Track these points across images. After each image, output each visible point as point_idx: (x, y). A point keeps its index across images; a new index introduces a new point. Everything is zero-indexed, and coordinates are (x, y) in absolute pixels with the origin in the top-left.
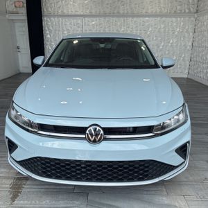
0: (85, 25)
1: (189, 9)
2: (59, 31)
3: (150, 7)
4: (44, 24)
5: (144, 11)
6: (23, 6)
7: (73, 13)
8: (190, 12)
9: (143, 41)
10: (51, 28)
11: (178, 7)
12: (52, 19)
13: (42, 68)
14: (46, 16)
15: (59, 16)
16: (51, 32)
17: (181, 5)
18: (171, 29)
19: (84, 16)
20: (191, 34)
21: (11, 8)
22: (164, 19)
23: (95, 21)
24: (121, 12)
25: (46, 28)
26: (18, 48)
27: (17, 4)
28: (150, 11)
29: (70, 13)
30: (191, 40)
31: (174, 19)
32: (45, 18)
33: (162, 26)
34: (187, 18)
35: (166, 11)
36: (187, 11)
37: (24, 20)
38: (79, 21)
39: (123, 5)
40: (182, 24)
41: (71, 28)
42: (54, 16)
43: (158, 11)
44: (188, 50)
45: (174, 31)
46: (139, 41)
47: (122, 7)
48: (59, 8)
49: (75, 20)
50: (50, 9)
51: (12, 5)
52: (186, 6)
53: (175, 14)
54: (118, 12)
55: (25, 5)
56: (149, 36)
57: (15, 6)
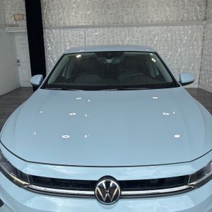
0: (88, 36)
1: (197, 17)
2: (61, 43)
3: (155, 16)
4: (45, 36)
5: (150, 20)
6: (23, 19)
7: (75, 24)
8: (198, 19)
9: (156, 53)
10: (52, 40)
11: (185, 15)
12: (54, 30)
13: (39, 90)
14: (47, 28)
15: (60, 28)
16: (52, 44)
17: (188, 13)
18: (178, 38)
19: (87, 27)
20: (200, 42)
21: (11, 21)
22: (170, 27)
23: (98, 32)
24: (126, 21)
25: (48, 41)
26: (18, 61)
27: (17, 17)
28: (155, 20)
29: (72, 24)
30: (200, 48)
31: (181, 27)
32: (46, 31)
33: (169, 35)
34: (195, 26)
35: (172, 19)
36: (195, 18)
37: (24, 32)
38: (82, 33)
39: (127, 14)
40: (190, 32)
41: (73, 39)
42: (56, 28)
43: (164, 19)
44: (198, 59)
45: (181, 40)
46: (151, 54)
47: (125, 17)
48: (61, 19)
49: (78, 32)
50: (51, 21)
51: (11, 17)
52: (193, 13)
53: (182, 22)
54: (122, 22)
55: (25, 17)
56: (155, 45)
57: (15, 19)
